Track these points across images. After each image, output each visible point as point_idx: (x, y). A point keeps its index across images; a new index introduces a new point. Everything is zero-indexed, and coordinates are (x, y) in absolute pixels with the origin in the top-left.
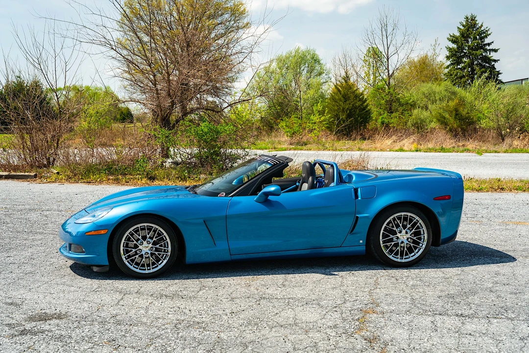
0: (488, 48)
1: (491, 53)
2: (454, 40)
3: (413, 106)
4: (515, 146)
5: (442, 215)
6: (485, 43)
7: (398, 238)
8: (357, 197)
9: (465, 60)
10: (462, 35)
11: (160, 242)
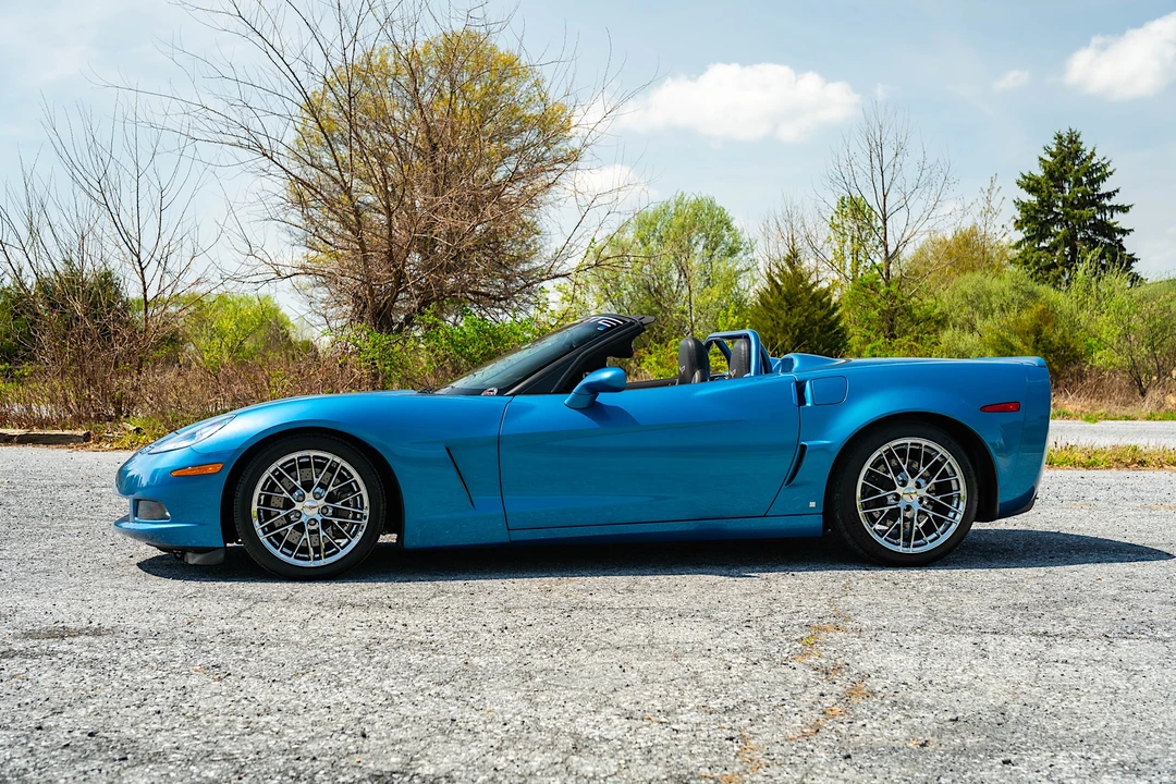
0: (1106, 202)
1: (1114, 214)
2: (1032, 186)
3: (942, 322)
4: (1170, 407)
5: (1003, 451)
6: (1100, 192)
7: (898, 497)
8: (802, 400)
9: (1056, 229)
10: (1050, 174)
11: (343, 496)
